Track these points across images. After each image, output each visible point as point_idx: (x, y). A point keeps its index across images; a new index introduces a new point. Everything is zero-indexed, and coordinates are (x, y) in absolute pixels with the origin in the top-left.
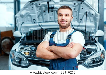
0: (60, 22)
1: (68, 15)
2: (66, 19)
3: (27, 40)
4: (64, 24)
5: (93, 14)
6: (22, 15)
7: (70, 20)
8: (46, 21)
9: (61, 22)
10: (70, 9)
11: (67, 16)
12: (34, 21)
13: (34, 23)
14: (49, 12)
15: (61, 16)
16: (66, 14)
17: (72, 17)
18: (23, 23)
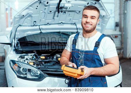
0: (83, 25)
1: (94, 18)
2: (92, 22)
3: (21, 47)
4: (88, 27)
5: (104, 16)
6: (23, 16)
7: (95, 24)
8: (48, 23)
9: (85, 24)
10: (98, 10)
11: (92, 18)
12: (35, 23)
13: (33, 26)
14: (59, 13)
15: (86, 17)
16: (92, 16)
17: (99, 19)
18: (20, 26)
